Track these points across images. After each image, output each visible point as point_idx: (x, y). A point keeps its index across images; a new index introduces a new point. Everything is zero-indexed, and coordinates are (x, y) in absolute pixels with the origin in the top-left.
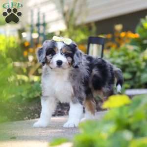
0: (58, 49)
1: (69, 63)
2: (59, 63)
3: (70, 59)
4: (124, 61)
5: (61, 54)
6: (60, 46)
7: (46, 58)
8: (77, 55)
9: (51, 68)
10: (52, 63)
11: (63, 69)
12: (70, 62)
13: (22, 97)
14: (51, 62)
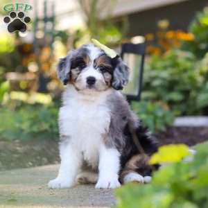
0: (90, 60)
1: (106, 82)
3: (108, 76)
4: (171, 75)
5: (95, 67)
6: (94, 54)
7: (70, 72)
8: (120, 69)
9: (78, 90)
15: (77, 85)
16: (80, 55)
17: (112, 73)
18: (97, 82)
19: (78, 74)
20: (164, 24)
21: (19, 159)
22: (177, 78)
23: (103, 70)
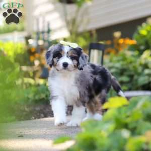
2: (65, 65)
3: (76, 62)
4: (122, 65)
5: (67, 56)
6: (66, 49)
7: (53, 60)
8: (82, 58)
9: (58, 70)
10: (59, 65)
11: (69, 70)
13: (28, 98)
15: (57, 67)
16: (58, 50)
17: (78, 60)
18: (69, 66)
19: (58, 61)
20: (117, 34)
21: (26, 115)
22: (125, 67)
23: (72, 58)
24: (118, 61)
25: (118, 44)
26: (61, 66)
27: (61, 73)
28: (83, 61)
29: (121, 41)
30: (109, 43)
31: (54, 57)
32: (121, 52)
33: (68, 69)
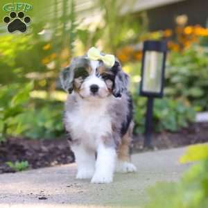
0: (91, 69)
1: (109, 89)
2: (94, 89)
3: (110, 83)
4: (192, 70)
5: (97, 75)
8: (120, 78)
9: (83, 98)
10: (84, 89)
11: (100, 97)
12: (110, 87)
14: (82, 87)
16: (82, 66)
18: (100, 90)
19: (82, 82)
20: (182, 20)
22: (196, 73)
23: (105, 77)
24: (185, 64)
25: (184, 36)
26: (87, 91)
27: (88, 100)
28: (120, 82)
29: (188, 30)
30: (168, 33)
31: (76, 77)
32: (189, 48)
33: (98, 94)
